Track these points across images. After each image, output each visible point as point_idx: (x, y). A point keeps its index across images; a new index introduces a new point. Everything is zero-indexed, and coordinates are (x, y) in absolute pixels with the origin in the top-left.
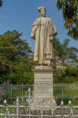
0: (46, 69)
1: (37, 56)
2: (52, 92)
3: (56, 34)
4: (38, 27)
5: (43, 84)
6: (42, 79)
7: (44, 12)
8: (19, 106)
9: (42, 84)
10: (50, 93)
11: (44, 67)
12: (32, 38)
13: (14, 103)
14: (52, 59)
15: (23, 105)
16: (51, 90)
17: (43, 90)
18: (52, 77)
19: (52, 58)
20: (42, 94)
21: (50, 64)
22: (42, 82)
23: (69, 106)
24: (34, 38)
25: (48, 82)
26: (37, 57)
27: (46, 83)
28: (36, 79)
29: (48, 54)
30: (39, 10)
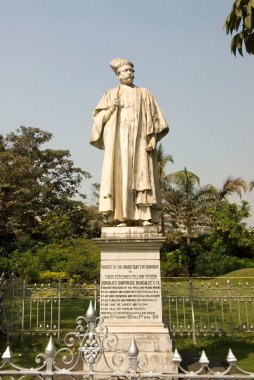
0: (139, 235)
1: (110, 196)
2: (160, 313)
3: (166, 131)
4: (112, 113)
5: (128, 286)
6: (125, 267)
7: (129, 72)
8: (54, 370)
9: (124, 285)
10: (151, 316)
11: (133, 229)
12: (92, 143)
13: (38, 361)
14: (154, 205)
15: (67, 367)
16: (156, 306)
17: (129, 307)
18: (158, 263)
19: (155, 202)
20: (127, 320)
21: (149, 221)
22: (126, 280)
23: (228, 373)
24: (99, 144)
25: (144, 280)
26: (109, 200)
27: (137, 283)
28: (106, 267)
29: (143, 192)
30: (115, 69)
